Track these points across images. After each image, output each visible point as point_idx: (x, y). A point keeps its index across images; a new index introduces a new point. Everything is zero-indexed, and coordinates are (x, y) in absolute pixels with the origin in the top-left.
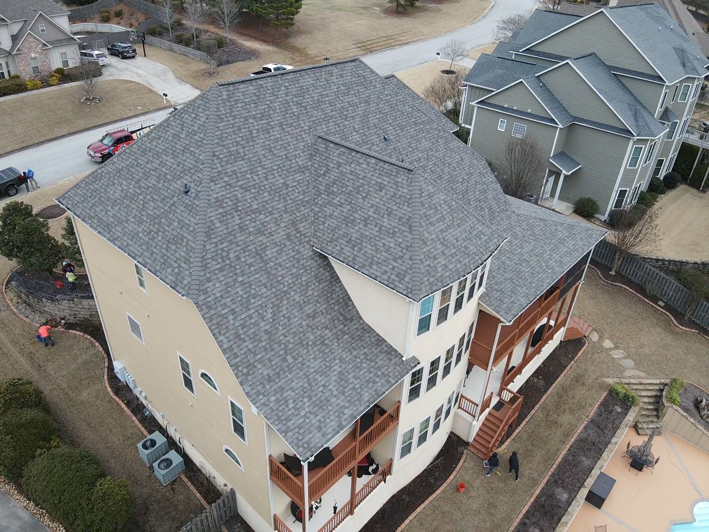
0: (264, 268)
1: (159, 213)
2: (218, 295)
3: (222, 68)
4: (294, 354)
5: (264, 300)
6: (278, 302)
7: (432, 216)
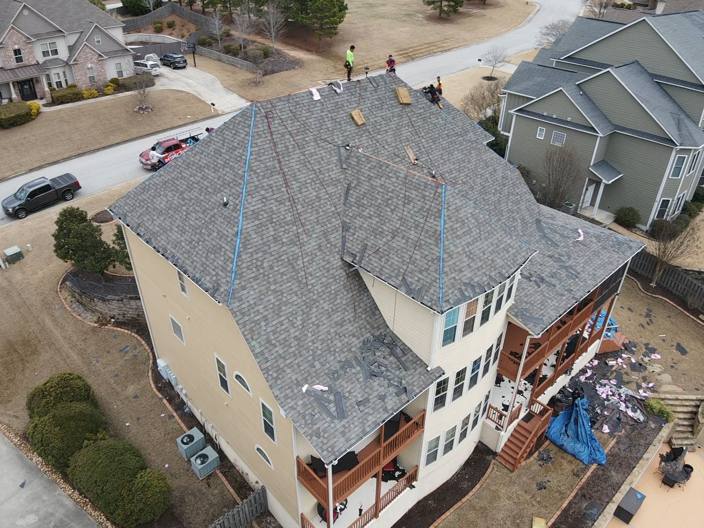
0: (295, 277)
1: (200, 224)
2: (252, 302)
3: (268, 77)
4: (322, 360)
5: (295, 307)
6: (308, 309)
7: (459, 229)
